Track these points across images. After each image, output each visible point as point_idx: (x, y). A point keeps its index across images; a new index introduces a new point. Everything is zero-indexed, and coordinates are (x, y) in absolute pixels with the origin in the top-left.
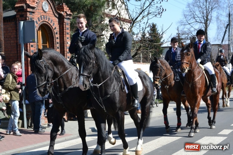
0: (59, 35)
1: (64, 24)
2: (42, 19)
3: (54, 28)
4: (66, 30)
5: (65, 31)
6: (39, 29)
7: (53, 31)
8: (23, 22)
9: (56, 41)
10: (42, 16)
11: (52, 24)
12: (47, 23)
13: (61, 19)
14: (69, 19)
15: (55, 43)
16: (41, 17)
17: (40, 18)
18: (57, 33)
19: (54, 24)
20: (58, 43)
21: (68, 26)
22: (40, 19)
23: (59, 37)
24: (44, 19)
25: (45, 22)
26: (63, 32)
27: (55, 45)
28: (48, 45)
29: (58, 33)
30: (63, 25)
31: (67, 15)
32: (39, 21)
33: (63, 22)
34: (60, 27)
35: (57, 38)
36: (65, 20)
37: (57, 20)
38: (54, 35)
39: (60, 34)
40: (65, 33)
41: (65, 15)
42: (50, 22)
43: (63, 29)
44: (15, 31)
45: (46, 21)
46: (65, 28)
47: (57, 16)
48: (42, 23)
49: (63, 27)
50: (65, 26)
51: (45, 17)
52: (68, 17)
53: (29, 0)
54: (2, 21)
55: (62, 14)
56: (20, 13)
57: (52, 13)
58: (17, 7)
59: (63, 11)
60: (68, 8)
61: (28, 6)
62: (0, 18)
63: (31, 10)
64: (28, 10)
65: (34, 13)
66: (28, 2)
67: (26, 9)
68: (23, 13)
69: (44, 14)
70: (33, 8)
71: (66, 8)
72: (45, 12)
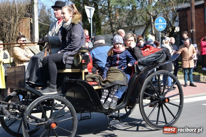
54: (194, 8)
62: (193, 6)
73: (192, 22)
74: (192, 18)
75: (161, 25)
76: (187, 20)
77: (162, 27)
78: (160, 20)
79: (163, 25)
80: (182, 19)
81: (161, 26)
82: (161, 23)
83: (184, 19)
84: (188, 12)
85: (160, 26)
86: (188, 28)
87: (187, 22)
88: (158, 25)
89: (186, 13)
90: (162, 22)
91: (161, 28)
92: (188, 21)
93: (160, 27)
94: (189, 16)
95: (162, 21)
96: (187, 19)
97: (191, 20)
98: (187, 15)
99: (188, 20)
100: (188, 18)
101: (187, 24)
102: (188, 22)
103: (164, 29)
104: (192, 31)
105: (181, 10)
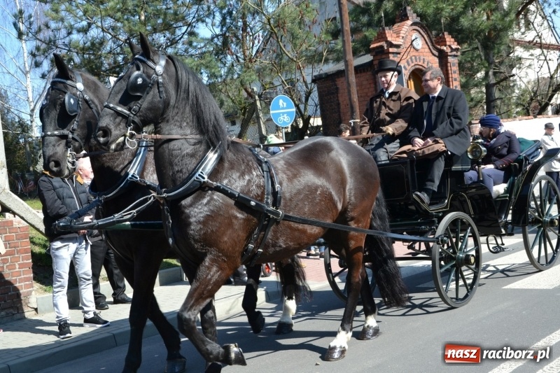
1: (449, 64)
2: (412, 62)
4: (451, 74)
5: (450, 76)
6: (409, 78)
10: (413, 58)
12: (421, 67)
13: (443, 57)
14: (455, 56)
16: (411, 58)
17: (410, 60)
21: (455, 67)
22: (410, 62)
24: (416, 61)
25: (417, 67)
26: (448, 78)
30: (447, 67)
31: (453, 50)
32: (409, 65)
33: (447, 62)
36: (450, 59)
37: (437, 60)
40: (451, 79)
41: (449, 50)
42: (425, 65)
43: (448, 74)
44: (373, 85)
45: (420, 64)
46: (450, 72)
47: (437, 53)
48: (413, 68)
49: (447, 70)
50: (449, 68)
51: (418, 57)
52: (454, 53)
53: (390, 35)
54: (353, 72)
55: (443, 51)
56: (378, 57)
57: (427, 50)
58: (374, 48)
59: (445, 45)
60: (453, 40)
61: (391, 45)
62: (350, 68)
63: (395, 50)
64: (391, 50)
65: (399, 53)
66: (389, 39)
67: (388, 49)
68: (384, 56)
69: (416, 54)
70: (398, 46)
71: (449, 40)
72: (417, 50)
73: (350, 102)
74: (350, 95)
75: (283, 113)
76: (338, 100)
77: (286, 117)
78: (281, 101)
79: (288, 114)
80: (326, 98)
81: (285, 115)
82: (283, 108)
83: (331, 98)
84: (340, 83)
85: (283, 115)
86: (342, 116)
87: (339, 104)
88: (278, 115)
89: (336, 85)
90: (285, 106)
91: (285, 120)
92: (341, 102)
93: (281, 118)
94: (342, 91)
95: (285, 104)
96: (337, 96)
97: (350, 99)
98: (337, 89)
99: (341, 99)
100: (339, 95)
101: (339, 108)
102: (341, 104)
103: (291, 121)
104: (354, 122)
105: (323, 78)
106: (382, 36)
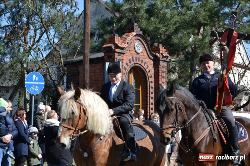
0: (153, 79)
1: (160, 66)
2: (133, 61)
3: (148, 70)
4: (161, 73)
6: (130, 72)
7: (147, 74)
8: (108, 63)
9: (150, 85)
10: (134, 58)
11: (145, 67)
12: (139, 65)
13: (156, 61)
14: (165, 61)
15: (148, 87)
16: (133, 58)
17: (131, 59)
18: (151, 77)
19: (148, 66)
20: (152, 88)
21: (164, 69)
22: (132, 61)
23: (153, 81)
24: (136, 61)
25: (137, 65)
26: (158, 76)
27: (148, 90)
28: (141, 89)
29: (153, 76)
30: (158, 68)
31: (163, 57)
32: (130, 63)
33: (159, 65)
34: (155, 70)
35: (152, 82)
36: (161, 63)
37: (152, 62)
38: (147, 78)
39: (155, 78)
40: (160, 77)
41: (161, 56)
42: (143, 64)
43: (158, 73)
44: (102, 73)
45: (139, 63)
46: (160, 71)
47: (152, 58)
48: (134, 65)
49: (158, 70)
50: (160, 69)
51: (138, 58)
52: (165, 59)
53: (118, 40)
54: (89, 62)
55: (157, 56)
56: (108, 54)
57: (145, 54)
58: (105, 48)
59: (159, 53)
60: (165, 50)
61: (117, 47)
62: (86, 59)
63: (120, 51)
64: (117, 50)
65: (123, 54)
66: (116, 42)
67: (115, 50)
68: (111, 54)
69: (136, 55)
70: (123, 48)
71: (162, 49)
72: (138, 53)
73: (84, 83)
74: (84, 78)
75: (35, 85)
76: (78, 81)
77: (36, 88)
78: (34, 76)
79: (38, 85)
81: (36, 86)
82: (35, 81)
84: (80, 69)
87: (78, 83)
88: (31, 85)
89: (78, 70)
90: (37, 80)
91: (36, 90)
92: (80, 82)
94: (81, 75)
95: (37, 78)
97: (84, 81)
98: (79, 73)
100: (79, 77)
102: (80, 84)
103: (40, 91)
105: (70, 64)
106: (112, 40)
